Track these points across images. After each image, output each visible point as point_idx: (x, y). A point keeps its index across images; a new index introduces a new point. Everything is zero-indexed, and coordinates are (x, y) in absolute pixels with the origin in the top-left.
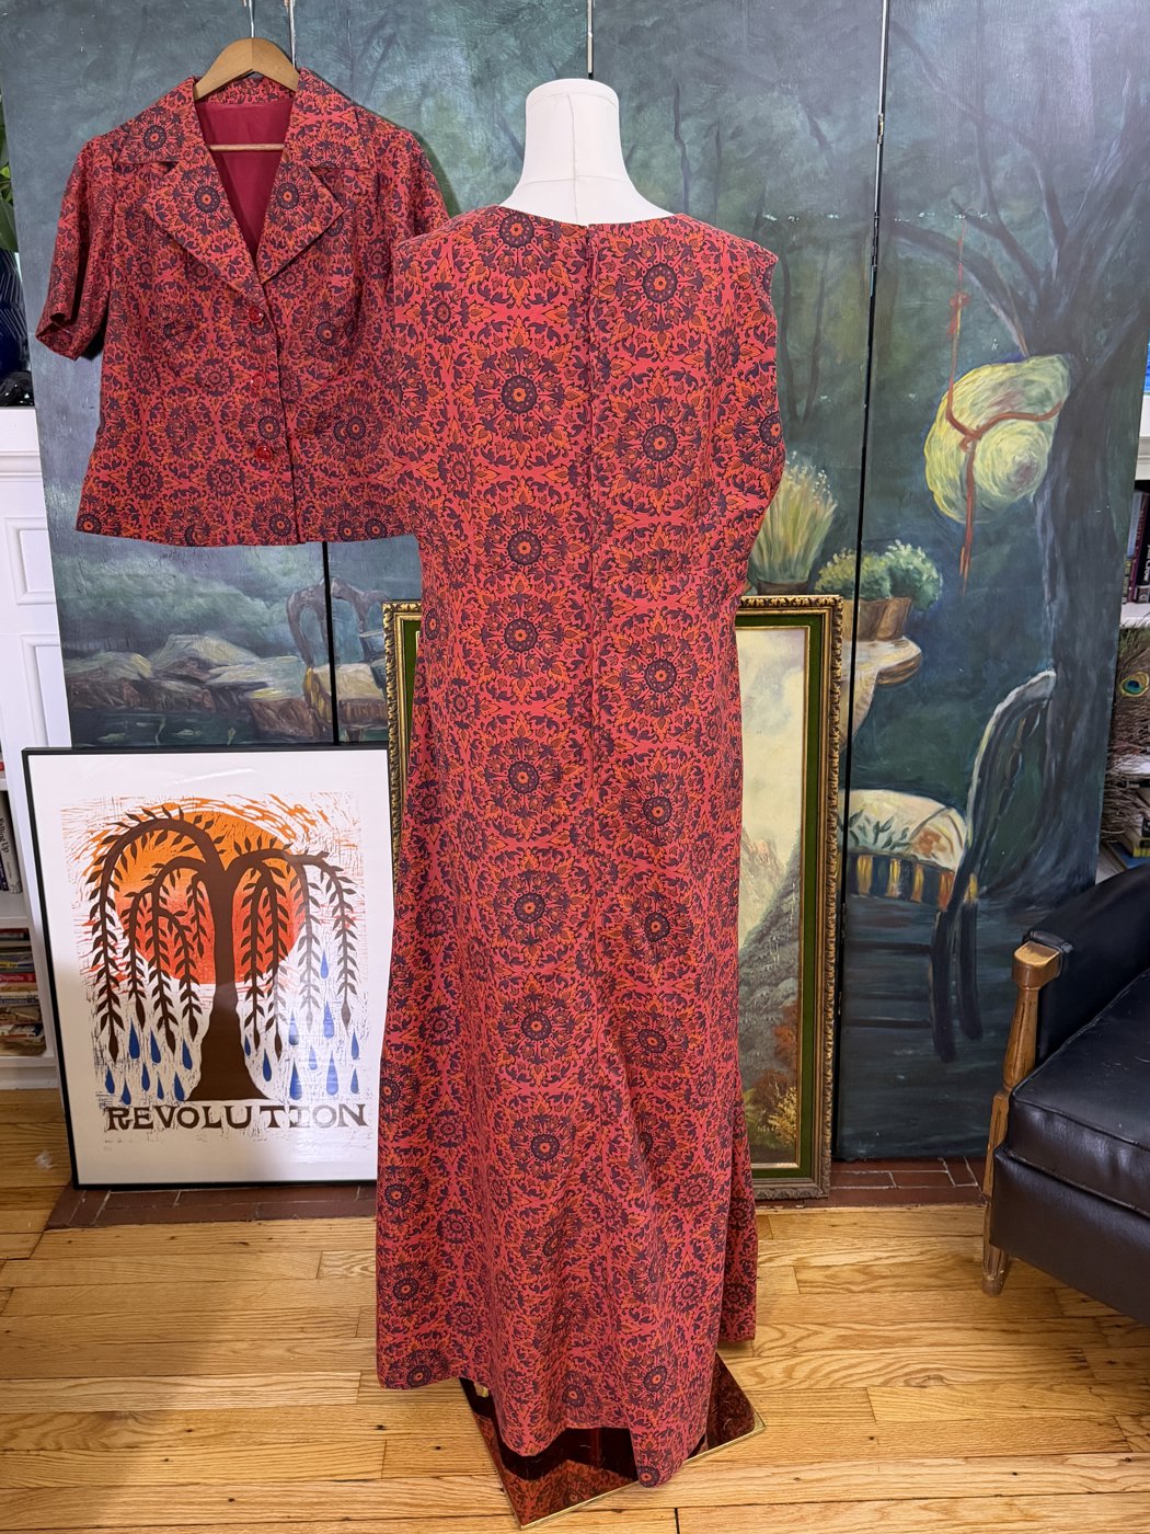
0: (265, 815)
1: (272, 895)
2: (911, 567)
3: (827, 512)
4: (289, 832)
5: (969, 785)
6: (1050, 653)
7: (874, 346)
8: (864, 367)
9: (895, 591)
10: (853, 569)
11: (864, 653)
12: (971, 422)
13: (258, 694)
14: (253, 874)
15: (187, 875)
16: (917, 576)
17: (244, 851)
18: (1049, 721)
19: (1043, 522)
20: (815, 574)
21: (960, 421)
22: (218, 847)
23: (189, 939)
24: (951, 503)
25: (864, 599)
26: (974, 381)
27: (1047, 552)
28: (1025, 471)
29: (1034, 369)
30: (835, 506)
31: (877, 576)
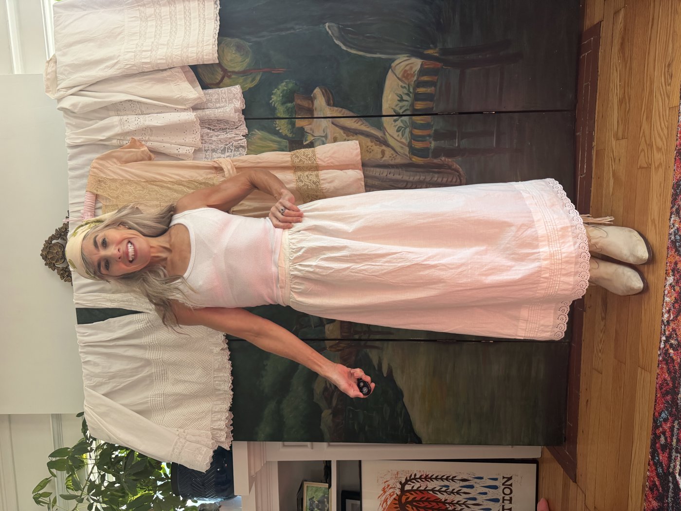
2: (281, 95)
3: (258, 134)
6: (317, 27)
9: (291, 101)
10: (283, 121)
12: (220, 74)
16: (285, 92)
18: (349, 23)
19: (260, 37)
20: (285, 137)
21: (220, 79)
24: (253, 80)
25: (295, 115)
26: (204, 75)
28: (239, 48)
30: (256, 130)
31: (285, 110)
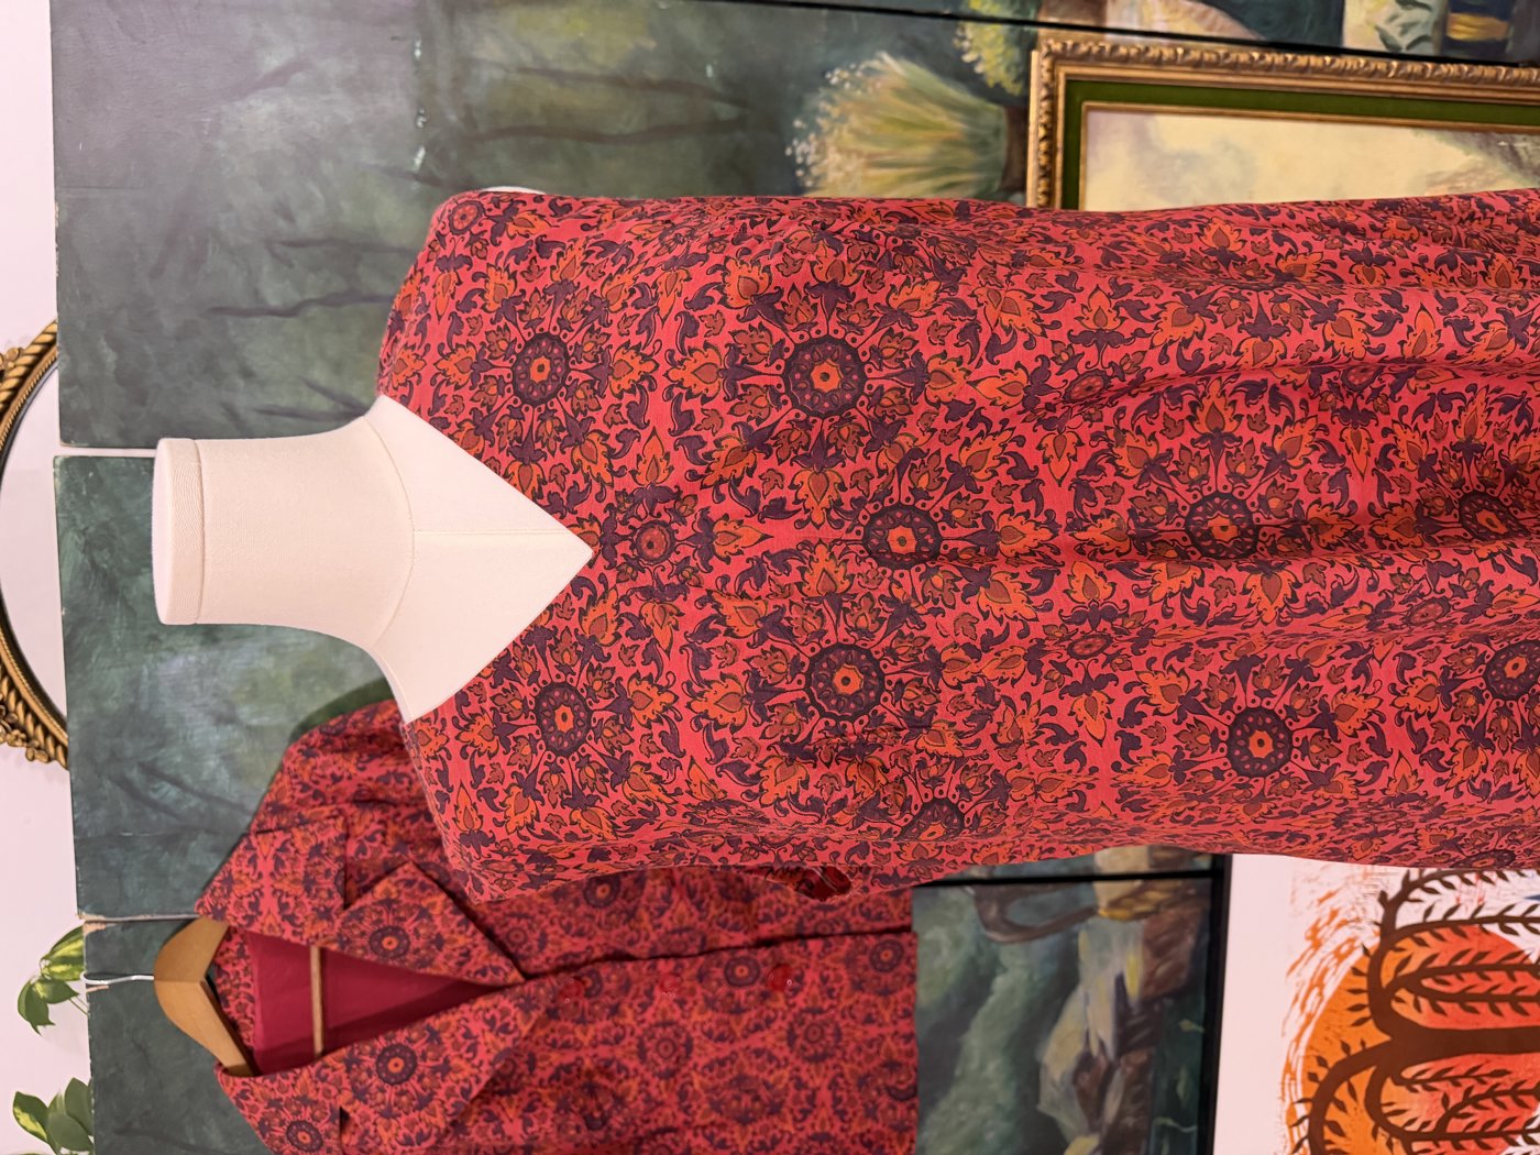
0: (1318, 983)
1: (1436, 974)
4: (1345, 949)
11: (1127, 13)
13: (1133, 987)
14: (1400, 1000)
15: (1391, 1092)
17: (1366, 1012)
20: (994, 94)
22: (1356, 1049)
23: (1483, 1089)
30: (886, 57)
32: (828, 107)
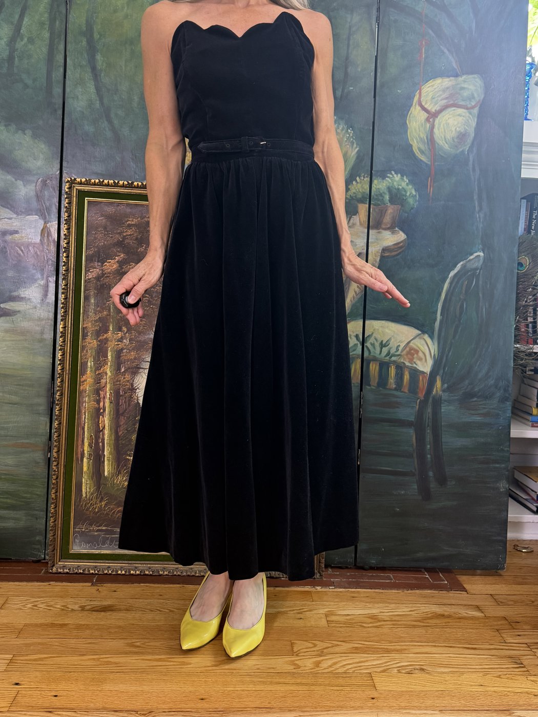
2: (400, 187)
3: (353, 152)
5: (435, 320)
6: (480, 242)
7: (378, 63)
8: (373, 74)
9: (392, 201)
10: (367, 187)
11: (374, 237)
12: (432, 108)
13: (13, 238)
16: (404, 193)
18: (481, 282)
19: (473, 165)
21: (426, 106)
24: (422, 152)
25: (374, 205)
26: (432, 86)
27: (476, 183)
28: (462, 136)
29: (465, 81)
30: (358, 149)
31: (381, 192)
32: (341, 128)
